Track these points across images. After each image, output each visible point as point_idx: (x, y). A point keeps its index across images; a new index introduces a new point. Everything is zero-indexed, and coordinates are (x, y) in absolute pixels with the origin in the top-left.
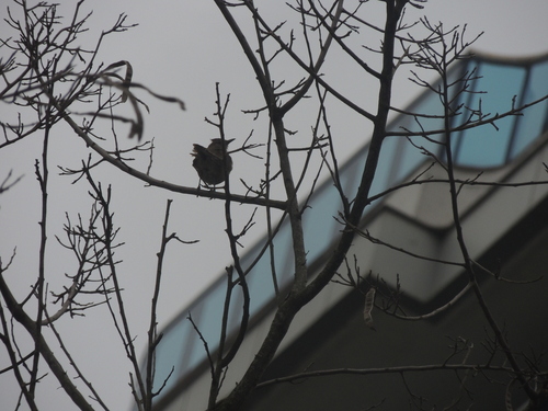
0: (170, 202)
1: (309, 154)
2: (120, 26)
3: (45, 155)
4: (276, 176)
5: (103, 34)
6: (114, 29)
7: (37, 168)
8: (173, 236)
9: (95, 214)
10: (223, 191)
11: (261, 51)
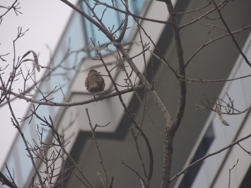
0: (87, 110)
1: (144, 55)
2: (20, 34)
3: (13, 115)
4: (131, 74)
5: (14, 41)
6: (18, 37)
7: (13, 122)
8: (96, 126)
9: (40, 136)
10: (115, 91)
11: (95, 16)
